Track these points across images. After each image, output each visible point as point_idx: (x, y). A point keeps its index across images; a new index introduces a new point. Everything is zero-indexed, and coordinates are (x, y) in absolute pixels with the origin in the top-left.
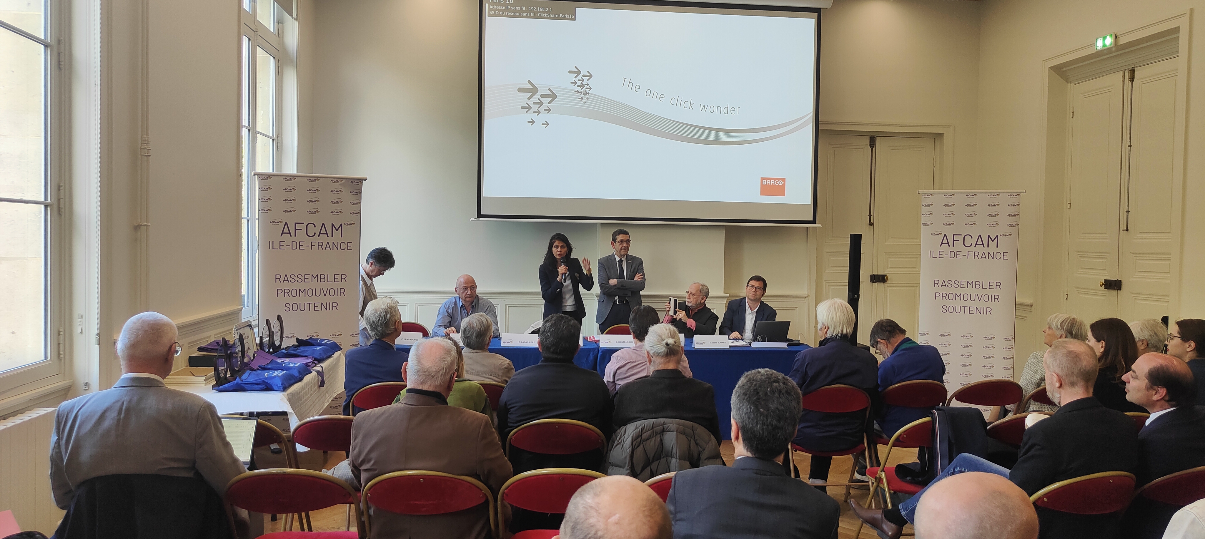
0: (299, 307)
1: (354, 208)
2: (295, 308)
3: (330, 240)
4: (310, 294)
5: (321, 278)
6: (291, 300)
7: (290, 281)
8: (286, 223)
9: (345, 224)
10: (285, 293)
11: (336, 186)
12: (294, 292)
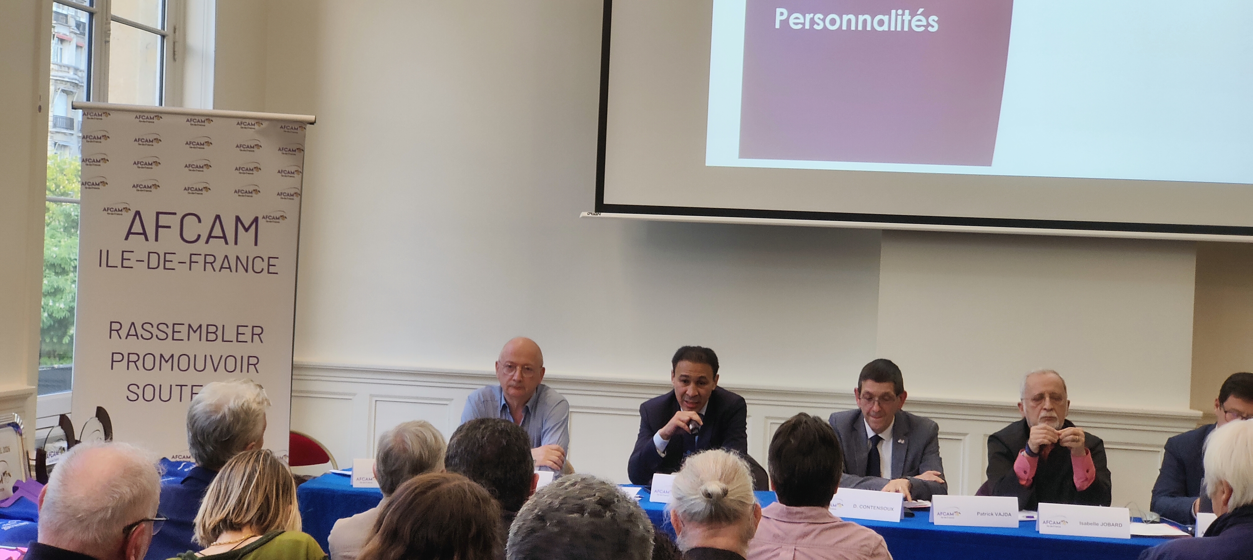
0: (157, 391)
1: (288, 184)
2: (149, 396)
3: (232, 251)
4: (184, 366)
5: (207, 333)
6: (141, 377)
7: (142, 335)
8: (138, 213)
9: (264, 217)
10: (129, 361)
11: (249, 136)
12: (149, 359)
